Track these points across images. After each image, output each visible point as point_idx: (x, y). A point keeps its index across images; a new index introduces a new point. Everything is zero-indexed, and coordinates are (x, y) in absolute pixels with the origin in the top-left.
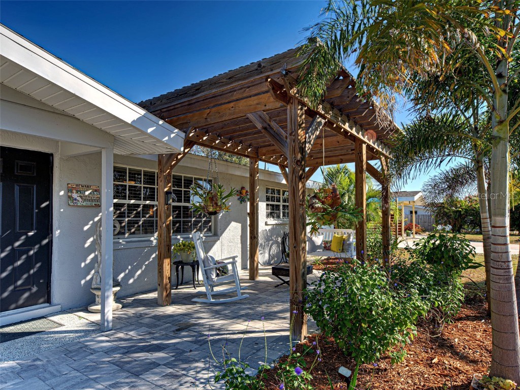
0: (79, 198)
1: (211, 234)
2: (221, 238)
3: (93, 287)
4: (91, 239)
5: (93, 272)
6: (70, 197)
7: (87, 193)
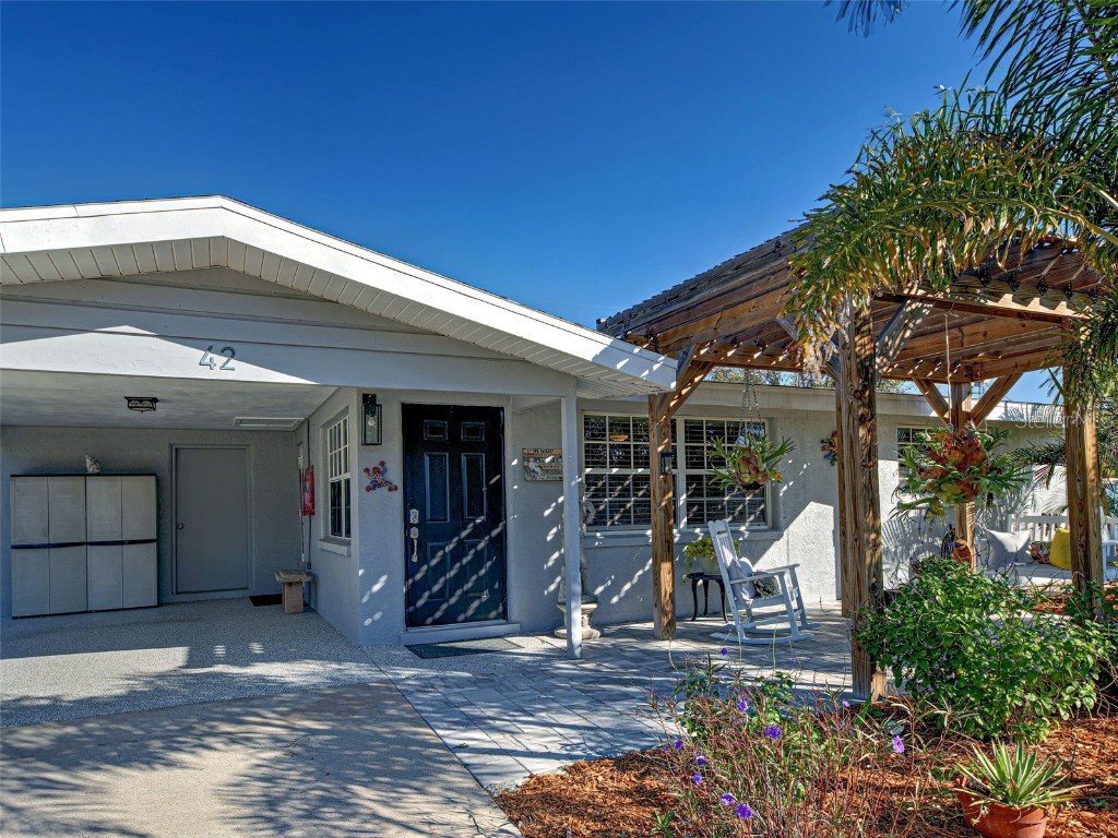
0: (537, 469)
1: (765, 527)
2: (785, 533)
3: (560, 600)
4: (554, 530)
5: (558, 579)
6: (526, 468)
7: (548, 460)
